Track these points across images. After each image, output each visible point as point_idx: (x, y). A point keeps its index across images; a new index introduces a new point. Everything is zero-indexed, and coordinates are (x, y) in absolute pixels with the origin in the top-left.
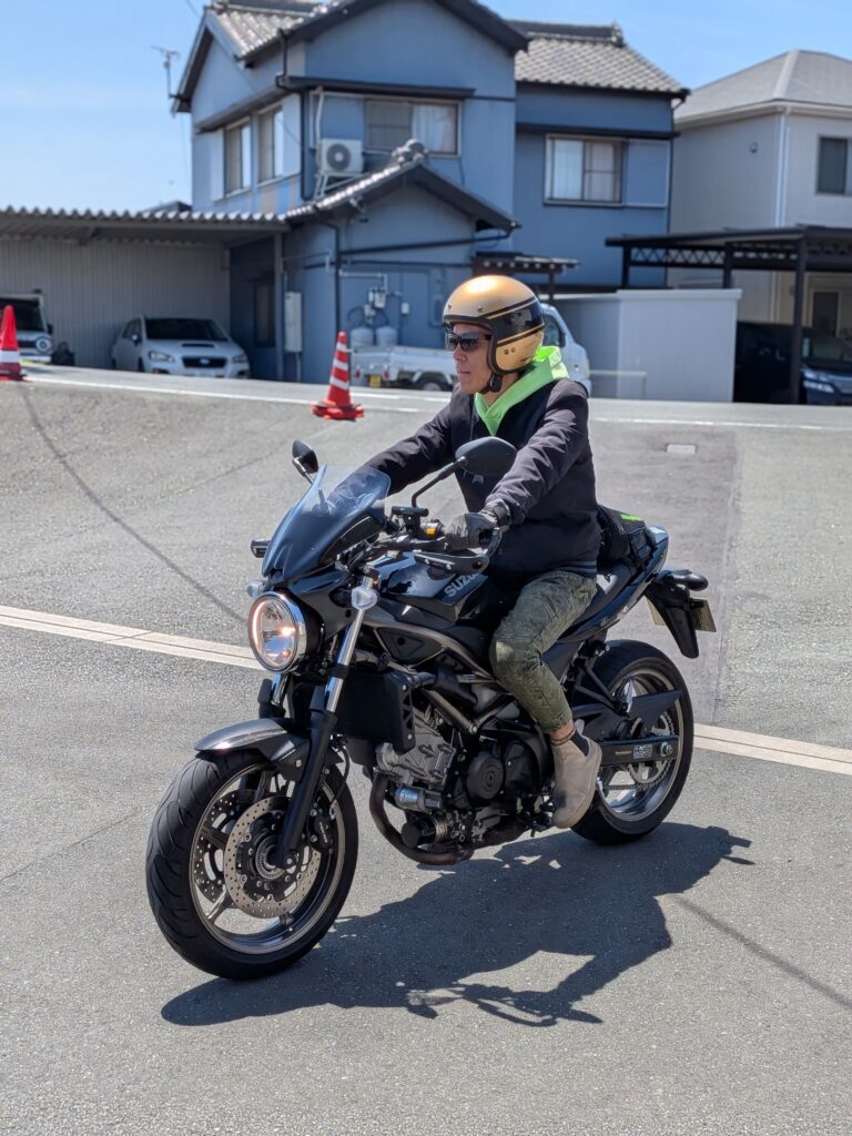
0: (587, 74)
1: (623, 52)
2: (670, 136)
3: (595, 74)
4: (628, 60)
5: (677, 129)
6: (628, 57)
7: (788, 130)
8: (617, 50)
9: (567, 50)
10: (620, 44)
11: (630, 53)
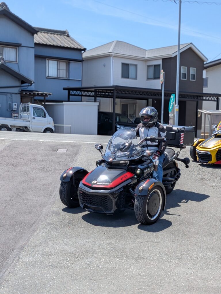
0: (58, 43)
1: (69, 38)
2: (81, 61)
3: (60, 43)
4: (70, 40)
5: (83, 59)
6: (70, 39)
7: (113, 61)
8: (67, 37)
9: (53, 36)
10: (68, 36)
11: (71, 38)
